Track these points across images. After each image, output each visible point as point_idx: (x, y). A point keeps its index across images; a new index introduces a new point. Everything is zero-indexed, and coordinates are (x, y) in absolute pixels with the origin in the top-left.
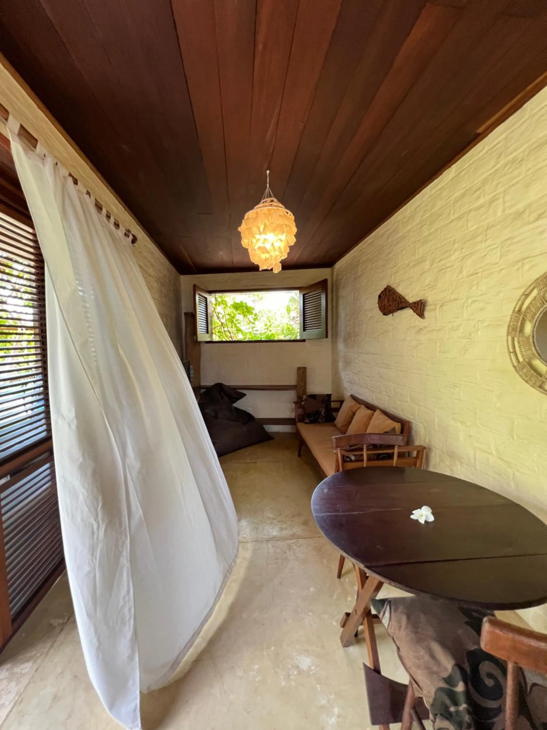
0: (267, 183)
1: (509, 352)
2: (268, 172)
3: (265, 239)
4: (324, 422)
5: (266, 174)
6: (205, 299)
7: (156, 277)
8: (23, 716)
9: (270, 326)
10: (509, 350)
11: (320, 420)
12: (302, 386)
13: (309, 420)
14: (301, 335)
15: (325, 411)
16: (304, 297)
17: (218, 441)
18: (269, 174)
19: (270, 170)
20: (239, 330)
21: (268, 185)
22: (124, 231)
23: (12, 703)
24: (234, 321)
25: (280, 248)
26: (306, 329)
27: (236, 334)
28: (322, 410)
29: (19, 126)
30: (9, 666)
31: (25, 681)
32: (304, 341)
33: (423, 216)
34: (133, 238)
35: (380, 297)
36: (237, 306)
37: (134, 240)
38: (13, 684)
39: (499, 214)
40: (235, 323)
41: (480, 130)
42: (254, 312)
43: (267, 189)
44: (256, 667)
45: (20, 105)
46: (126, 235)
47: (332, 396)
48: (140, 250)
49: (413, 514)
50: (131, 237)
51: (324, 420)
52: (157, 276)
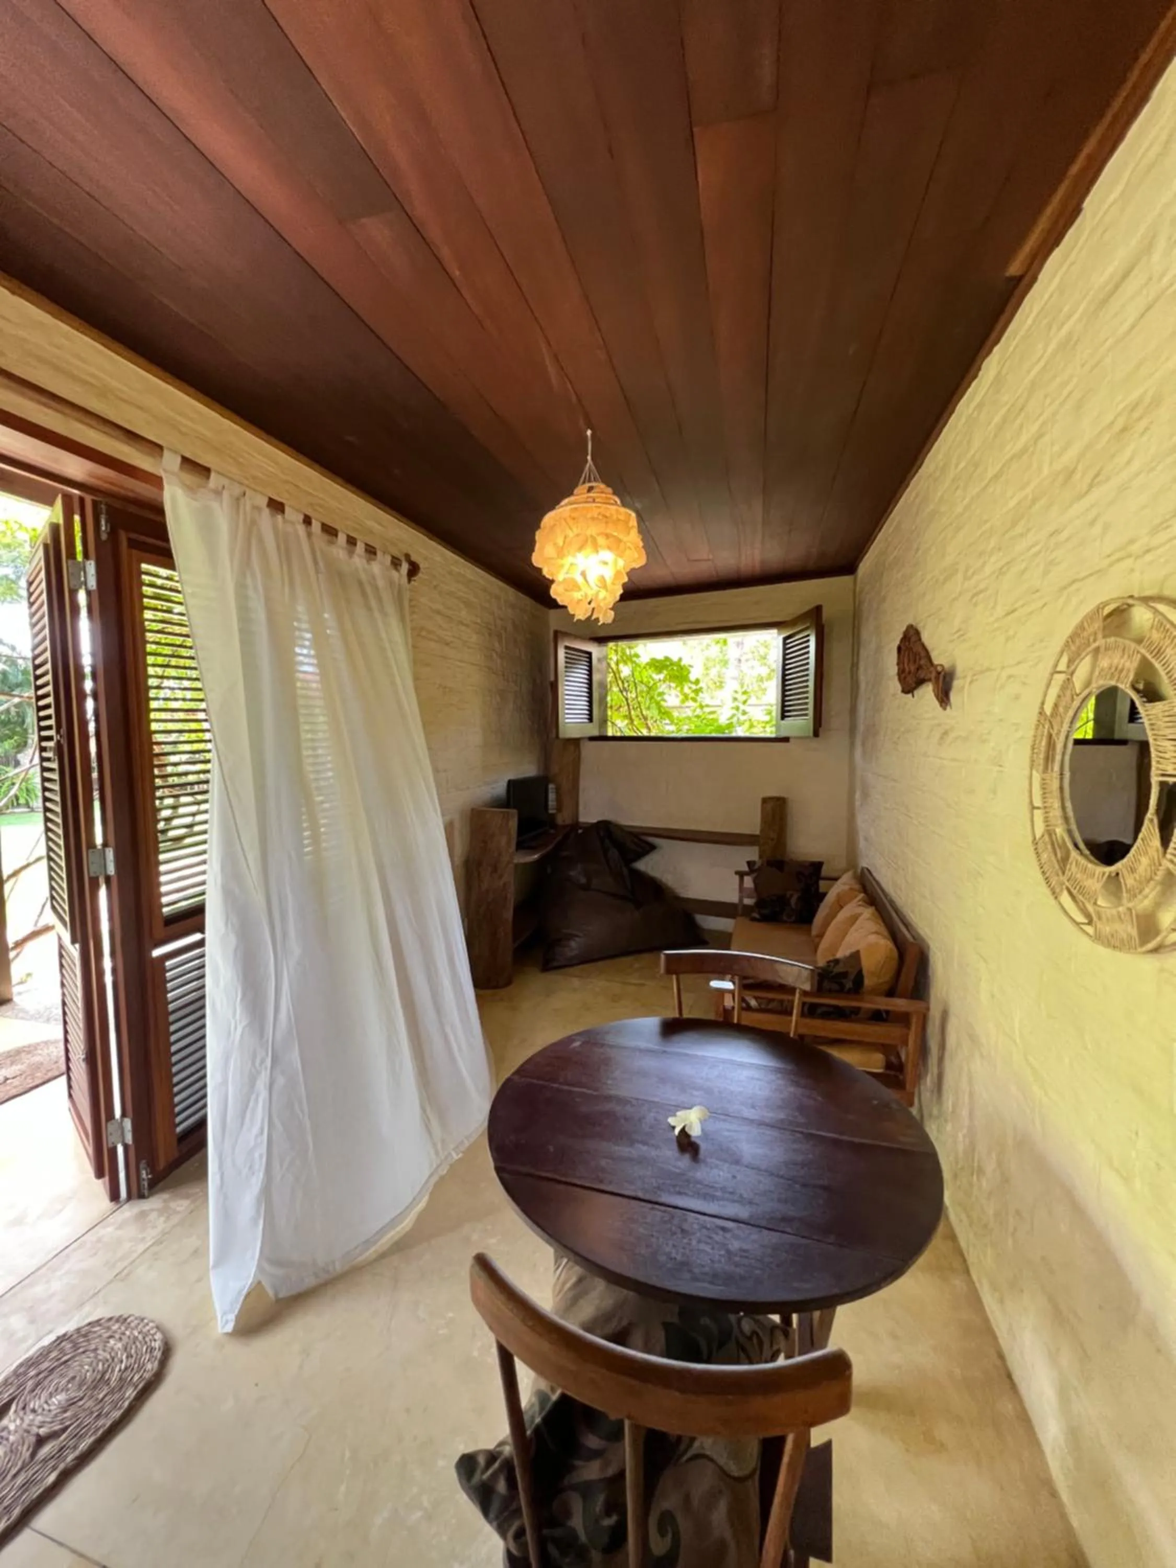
0: (587, 454)
1: (1031, 807)
2: (589, 432)
3: (572, 564)
4: (794, 922)
5: (587, 436)
6: (587, 655)
7: (476, 623)
8: (156, 1259)
9: (745, 702)
10: (1031, 802)
11: (785, 918)
12: (772, 840)
13: (760, 914)
14: (778, 727)
15: (799, 898)
16: (785, 644)
17: (581, 934)
18: (592, 435)
19: (591, 429)
20: (665, 713)
21: (589, 458)
22: (388, 559)
23: (153, 1241)
24: (656, 697)
25: (602, 579)
26: (787, 714)
27: (658, 722)
28: (791, 896)
29: (179, 459)
30: (165, 1196)
31: (175, 1219)
32: (786, 740)
33: (957, 465)
34: (411, 567)
35: (899, 649)
36: (659, 665)
37: (414, 570)
38: (162, 1219)
39: (1046, 471)
40: (656, 700)
41: (1014, 269)
42: (692, 677)
43: (588, 465)
44: (451, 1315)
45: (189, 424)
46: (396, 563)
47: (824, 868)
48: (435, 583)
49: (675, 1115)
50: (405, 567)
51: (793, 918)
52: (479, 621)
